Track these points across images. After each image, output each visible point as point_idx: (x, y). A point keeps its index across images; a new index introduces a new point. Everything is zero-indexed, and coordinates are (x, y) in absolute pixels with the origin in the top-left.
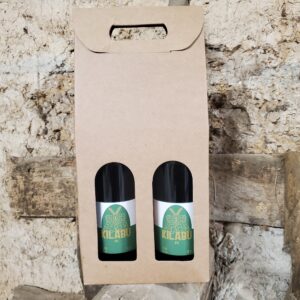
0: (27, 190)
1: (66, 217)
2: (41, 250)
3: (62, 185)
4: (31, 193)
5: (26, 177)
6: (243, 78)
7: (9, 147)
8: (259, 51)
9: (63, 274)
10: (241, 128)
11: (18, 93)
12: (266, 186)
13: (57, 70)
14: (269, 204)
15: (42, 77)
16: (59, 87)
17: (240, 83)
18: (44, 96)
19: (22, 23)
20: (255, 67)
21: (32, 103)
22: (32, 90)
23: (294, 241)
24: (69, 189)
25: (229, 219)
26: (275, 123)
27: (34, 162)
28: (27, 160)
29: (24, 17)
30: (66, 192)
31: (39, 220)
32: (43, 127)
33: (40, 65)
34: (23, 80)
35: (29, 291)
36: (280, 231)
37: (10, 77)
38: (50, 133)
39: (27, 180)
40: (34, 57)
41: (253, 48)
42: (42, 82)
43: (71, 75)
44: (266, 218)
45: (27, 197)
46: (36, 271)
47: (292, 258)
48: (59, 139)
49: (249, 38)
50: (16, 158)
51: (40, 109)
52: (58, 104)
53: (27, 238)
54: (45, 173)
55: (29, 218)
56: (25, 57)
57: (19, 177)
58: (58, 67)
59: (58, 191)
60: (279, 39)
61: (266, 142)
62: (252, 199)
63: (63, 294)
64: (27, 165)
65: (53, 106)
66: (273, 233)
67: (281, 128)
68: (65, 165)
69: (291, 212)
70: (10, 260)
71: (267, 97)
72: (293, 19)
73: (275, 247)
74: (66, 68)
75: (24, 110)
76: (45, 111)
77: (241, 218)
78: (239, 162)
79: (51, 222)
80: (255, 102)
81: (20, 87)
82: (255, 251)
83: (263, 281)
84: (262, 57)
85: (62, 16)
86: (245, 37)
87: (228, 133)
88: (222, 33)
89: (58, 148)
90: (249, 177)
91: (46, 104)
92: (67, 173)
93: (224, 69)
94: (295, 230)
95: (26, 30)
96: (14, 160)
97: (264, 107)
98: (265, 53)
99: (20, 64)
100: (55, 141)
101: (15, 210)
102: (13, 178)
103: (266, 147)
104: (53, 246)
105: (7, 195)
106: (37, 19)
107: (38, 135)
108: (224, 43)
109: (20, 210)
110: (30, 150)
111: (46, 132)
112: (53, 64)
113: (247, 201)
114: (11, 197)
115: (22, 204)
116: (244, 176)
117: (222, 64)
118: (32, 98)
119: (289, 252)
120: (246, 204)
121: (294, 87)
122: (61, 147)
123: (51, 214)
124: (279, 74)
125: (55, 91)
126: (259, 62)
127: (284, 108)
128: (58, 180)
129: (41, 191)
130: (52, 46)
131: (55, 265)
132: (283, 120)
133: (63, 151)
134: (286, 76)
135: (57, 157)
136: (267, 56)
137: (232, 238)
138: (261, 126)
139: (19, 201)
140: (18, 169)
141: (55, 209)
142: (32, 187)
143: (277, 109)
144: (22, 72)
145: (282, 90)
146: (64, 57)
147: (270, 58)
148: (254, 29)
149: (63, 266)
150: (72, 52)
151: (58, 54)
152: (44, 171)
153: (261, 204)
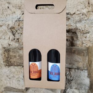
0: (8, 57)
1: (20, 66)
2: (13, 76)
3: (19, 56)
4: (10, 58)
5: (8, 53)
6: (76, 23)
7: (3, 44)
8: (81, 14)
9: (19, 83)
10: (75, 39)
11: (6, 27)
12: (82, 57)
13: (18, 20)
14: (83, 63)
15: (13, 22)
16: (19, 25)
17: (75, 25)
18: (14, 28)
19: (7, 5)
20: (80, 20)
21: (10, 30)
22: (10, 26)
23: (91, 74)
24: (21, 57)
25: (70, 67)
26: (85, 37)
27: (10, 49)
28: (8, 48)
29: (8, 3)
31: (12, 67)
33: (13, 18)
34: (7, 23)
35: (9, 88)
36: (87, 71)
37: (3, 22)
38: (16, 40)
39: (8, 54)
40: (11, 16)
41: (79, 14)
42: (13, 24)
43: (22, 21)
44: (82, 67)
45: (8, 59)
46: (11, 82)
47: (90, 79)
48: (18, 42)
49: (78, 11)
50: (5, 47)
51: (13, 32)
53: (8, 72)
54: (14, 52)
55: (9, 66)
56: (8, 16)
57: (6, 53)
58: (18, 19)
60: (87, 11)
61: (83, 43)
62: (78, 61)
63: (19, 89)
64: (8, 49)
65: (17, 31)
66: (84, 72)
67: (87, 39)
68: (20, 50)
69: (90, 65)
70: (3, 79)
71: (83, 29)
72: (92, 5)
73: (85, 76)
74: (21, 19)
75: (8, 32)
76: (14, 33)
77: (74, 67)
78: (74, 49)
79: (16, 67)
80: (79, 31)
81: (7, 25)
82: (79, 77)
83: (81, 86)
84: (82, 17)
85: (20, 3)
86: (77, 10)
87: (71, 40)
88: (69, 9)
89: (18, 44)
90: (77, 54)
91: (14, 31)
92: (21, 52)
93: (70, 20)
94: (91, 71)
95: (8, 7)
96: (4, 48)
97: (82, 32)
98: (83, 15)
99: (6, 18)
101: (5, 63)
102: (4, 53)
103: (83, 45)
104: (16, 75)
105: (2, 59)
106: (12, 4)
107: (12, 40)
108: (70, 12)
109: (6, 63)
110: (10, 45)
111: (14, 39)
112: (17, 18)
113: (76, 62)
114: (3, 59)
115: (7, 62)
117: (69, 19)
118: (10, 29)
119: (89, 78)
120: (76, 63)
121: (92, 26)
122: (19, 44)
123: (16, 65)
124: (87, 22)
125: (17, 26)
126: (81, 18)
127: (88, 33)
128: (18, 54)
129: (13, 58)
130: (16, 12)
131: (17, 80)
132: (88, 36)
134: (89, 23)
135: (18, 47)
137: (72, 73)
138: (81, 38)
139: (6, 61)
140: (5, 51)
141: (17, 63)
142: (10, 56)
143: (86, 33)
144: (7, 20)
145: (88, 27)
146: (20, 16)
147: (84, 17)
148: (79, 7)
149: (19, 81)
150: (23, 14)
151: (18, 15)
152: (14, 51)
153: (81, 63)
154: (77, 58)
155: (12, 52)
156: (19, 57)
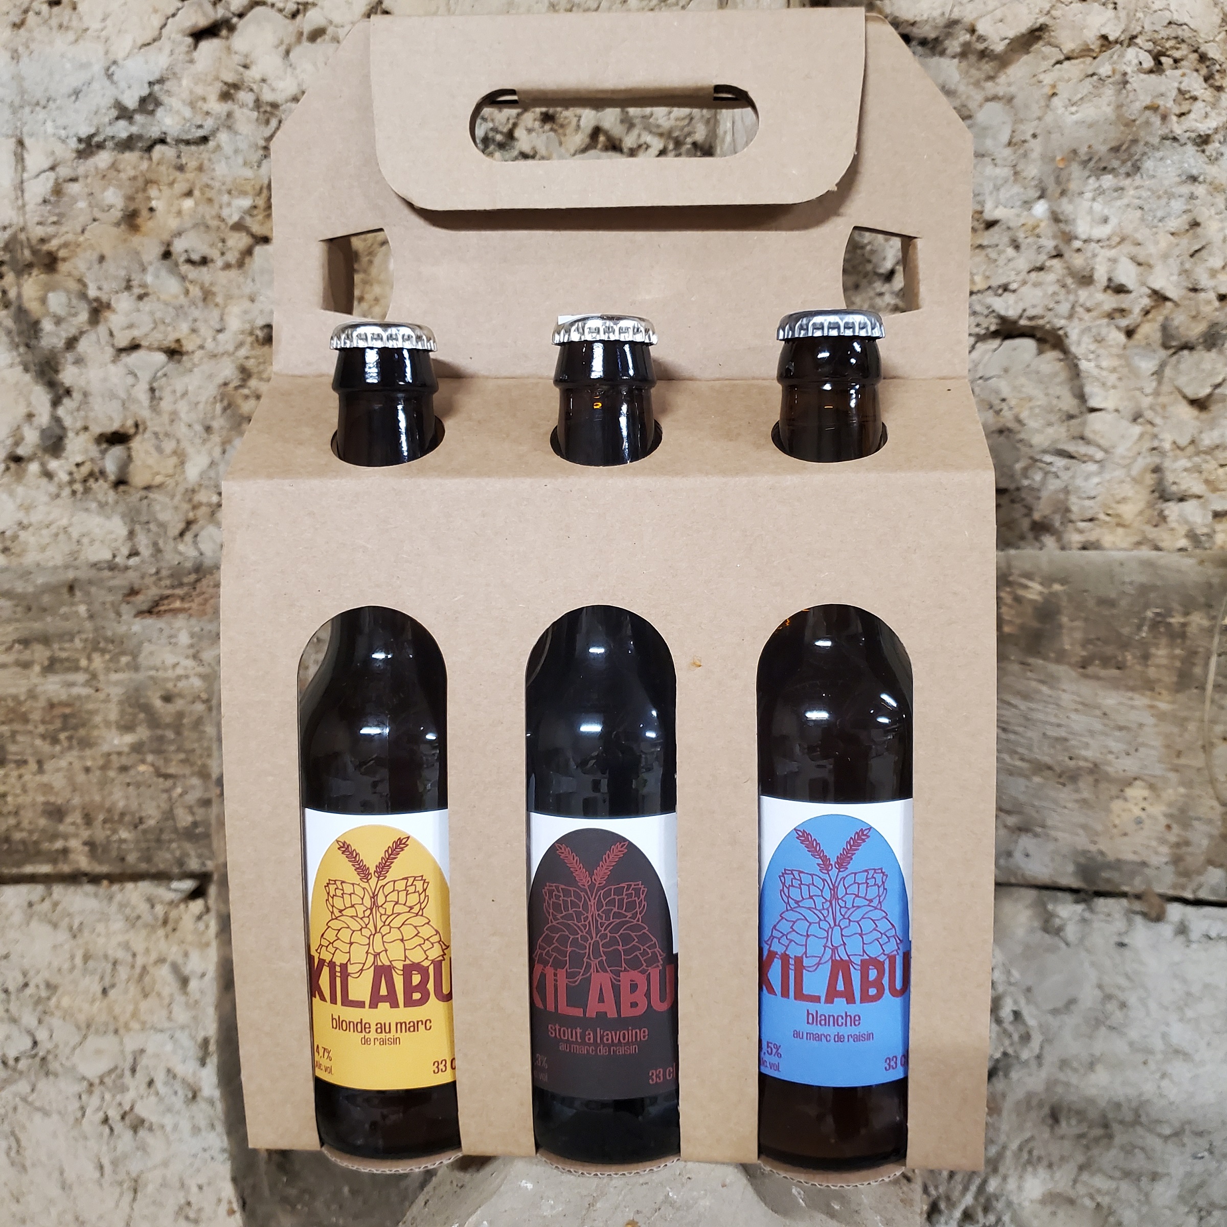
1: (161, 877)
2: (21, 1044)
3: (136, 709)
6: (1057, 186)
8: (1131, 54)
9: (134, 1166)
12: (1164, 704)
13: (122, 130)
14: (1173, 792)
15: (36, 159)
16: (131, 220)
17: (1041, 209)
20: (1114, 135)
24: (175, 732)
26: (1201, 404)
30: (158, 746)
31: (11, 896)
32: (44, 418)
33: (26, 102)
38: (78, 448)
41: (1106, 42)
42: (38, 188)
43: (191, 156)
44: (1160, 856)
48: (122, 482)
51: (28, 326)
52: (123, 304)
54: (48, 648)
58: (124, 114)
59: (121, 741)
61: (1162, 494)
62: (1095, 769)
65: (97, 313)
66: (1182, 930)
68: (152, 610)
71: (1165, 282)
73: (1189, 996)
74: (168, 122)
76: (52, 336)
77: (1036, 861)
78: (1034, 591)
79: (79, 900)
80: (1110, 301)
84: (1146, 87)
89: (117, 527)
90: (1084, 664)
91: (57, 302)
97: (1150, 330)
98: (1158, 68)
100: (101, 488)
103: (1160, 519)
104: (88, 1028)
107: (15, 459)
111: (55, 443)
112: (102, 98)
113: (1069, 777)
116: (1061, 657)
120: (1065, 795)
122: (135, 518)
123: (82, 861)
124: (1219, 173)
125: (106, 237)
126: (1133, 110)
128: (116, 685)
130: (91, 4)
131: (93, 1117)
133: (143, 542)
135: (112, 567)
136: (1170, 81)
138: (1136, 417)
141: (100, 833)
143: (1211, 340)
146: (157, 63)
147: (1182, 96)
149: (138, 1125)
150: (199, 35)
151: (122, 46)
152: (45, 640)
153: (1137, 792)
154: (1079, 721)
155: (25, 642)
156: (143, 733)
